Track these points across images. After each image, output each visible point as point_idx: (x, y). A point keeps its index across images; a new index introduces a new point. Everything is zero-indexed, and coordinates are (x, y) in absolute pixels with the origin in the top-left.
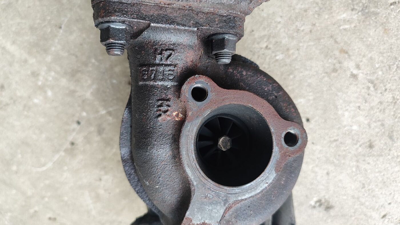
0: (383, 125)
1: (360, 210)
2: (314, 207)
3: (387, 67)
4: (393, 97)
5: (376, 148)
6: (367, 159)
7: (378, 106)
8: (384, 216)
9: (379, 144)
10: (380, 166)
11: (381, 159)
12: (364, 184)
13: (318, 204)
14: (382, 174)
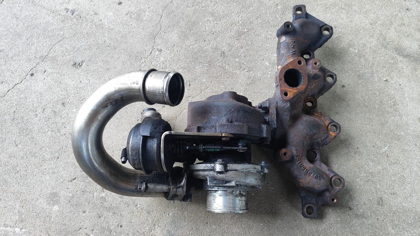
0: (61, 117)
1: (58, 70)
2: (82, 62)
3: (67, 146)
4: (60, 132)
5: (60, 104)
6: (63, 97)
7: (66, 125)
8: (45, 72)
9: (60, 106)
10: (55, 96)
11: (56, 99)
12: (61, 84)
13: (81, 64)
14: (53, 92)
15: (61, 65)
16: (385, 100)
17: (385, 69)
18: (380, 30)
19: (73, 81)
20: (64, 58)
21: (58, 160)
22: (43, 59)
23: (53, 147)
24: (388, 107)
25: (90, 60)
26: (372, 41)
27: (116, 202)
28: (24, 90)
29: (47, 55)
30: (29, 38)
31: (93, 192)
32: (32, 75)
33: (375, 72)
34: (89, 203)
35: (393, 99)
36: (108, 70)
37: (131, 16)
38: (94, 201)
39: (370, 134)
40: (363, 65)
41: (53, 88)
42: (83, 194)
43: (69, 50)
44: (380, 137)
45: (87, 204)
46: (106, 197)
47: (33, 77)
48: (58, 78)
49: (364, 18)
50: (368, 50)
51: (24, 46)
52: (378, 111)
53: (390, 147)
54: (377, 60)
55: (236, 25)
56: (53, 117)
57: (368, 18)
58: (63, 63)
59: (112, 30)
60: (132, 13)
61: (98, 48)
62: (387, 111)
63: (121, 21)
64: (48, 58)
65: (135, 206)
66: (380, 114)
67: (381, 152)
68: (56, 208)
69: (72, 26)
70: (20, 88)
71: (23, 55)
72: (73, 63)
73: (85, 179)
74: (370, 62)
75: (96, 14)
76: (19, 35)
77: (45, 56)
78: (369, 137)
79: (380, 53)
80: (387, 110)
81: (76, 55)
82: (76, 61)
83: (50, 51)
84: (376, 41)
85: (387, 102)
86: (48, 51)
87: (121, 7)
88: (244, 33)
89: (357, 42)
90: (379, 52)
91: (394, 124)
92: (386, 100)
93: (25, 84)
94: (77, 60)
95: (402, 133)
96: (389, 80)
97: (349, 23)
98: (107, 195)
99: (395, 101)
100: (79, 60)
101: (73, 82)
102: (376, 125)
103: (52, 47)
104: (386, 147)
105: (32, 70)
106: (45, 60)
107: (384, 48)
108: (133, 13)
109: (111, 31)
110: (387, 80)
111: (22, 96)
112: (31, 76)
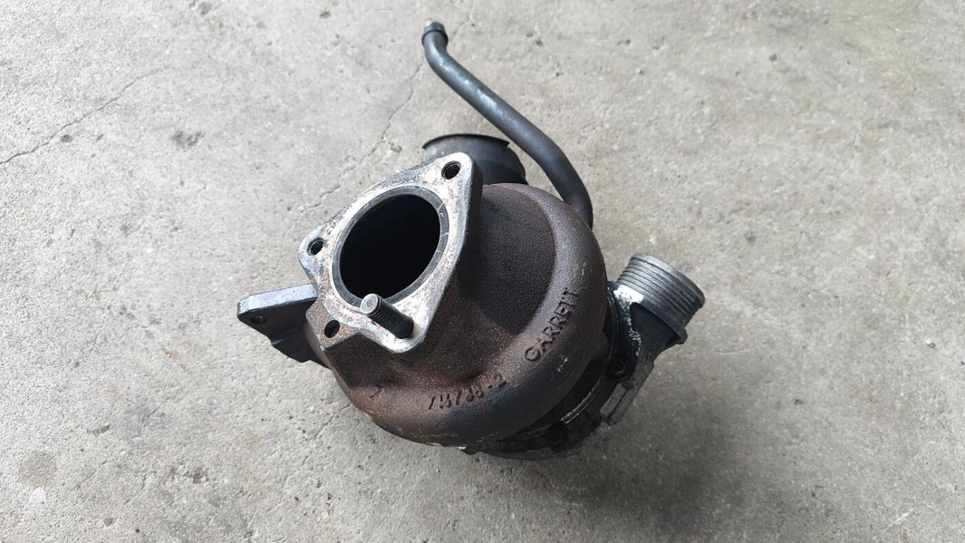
15: (145, 130)
16: (920, 392)
17: (932, 318)
18: (935, 220)
19: (164, 176)
20: (155, 115)
21: (76, 369)
22: (103, 105)
23: (70, 331)
24: (926, 412)
25: (218, 135)
26: (913, 242)
27: (199, 513)
28: (36, 173)
29: (116, 99)
30: (82, 46)
31: (144, 474)
32: (66, 138)
33: (907, 318)
34: (128, 501)
35: (940, 395)
36: (257, 168)
37: (344, 50)
38: (141, 497)
39: (872, 471)
40: (880, 295)
41: (110, 183)
42: (119, 474)
43: (174, 98)
44: (895, 485)
45: (121, 500)
46: (175, 495)
47: (67, 144)
48: (129, 162)
49: (901, 182)
50: (899, 261)
51: (64, 63)
52: (901, 418)
53: (914, 516)
54: (917, 290)
55: (594, 129)
56: (92, 256)
57: (913, 184)
58: (149, 126)
59: (289, 74)
60: (349, 43)
61: (246, 109)
62: (922, 423)
63: (317, 57)
64: (117, 107)
65: (244, 533)
66: (904, 426)
67: (891, 525)
68: (39, 494)
69: (194, 41)
70: (25, 165)
71: (56, 86)
72: (174, 133)
73: (133, 434)
74: (898, 292)
75: (261, 26)
76: (60, 36)
77: (109, 99)
78: (868, 480)
79: (927, 275)
80: (921, 419)
81: (187, 114)
82: (183, 130)
83: (124, 90)
84: (922, 242)
85: (926, 398)
86: (120, 89)
87: (325, 25)
88: (610, 153)
89: (875, 236)
90: (926, 271)
91: (934, 459)
92: (923, 394)
93: (43, 159)
94: (187, 126)
95: (950, 485)
96: (938, 346)
97: (866, 186)
98: (179, 490)
99: (945, 401)
100: (190, 128)
101: (163, 180)
102: (889, 450)
103: (133, 80)
104: (904, 512)
105: (67, 127)
106: (107, 108)
107: (937, 264)
108: (352, 44)
109: (288, 77)
110: (933, 346)
111: (25, 186)
112: (62, 140)
